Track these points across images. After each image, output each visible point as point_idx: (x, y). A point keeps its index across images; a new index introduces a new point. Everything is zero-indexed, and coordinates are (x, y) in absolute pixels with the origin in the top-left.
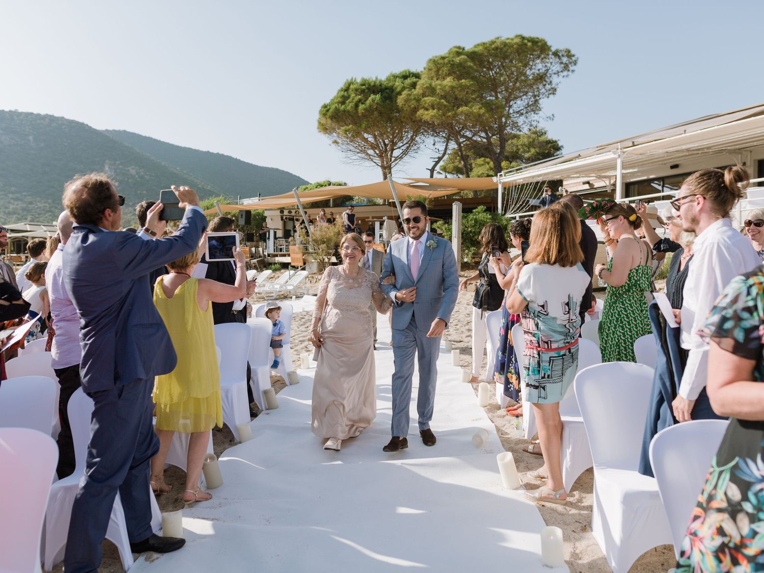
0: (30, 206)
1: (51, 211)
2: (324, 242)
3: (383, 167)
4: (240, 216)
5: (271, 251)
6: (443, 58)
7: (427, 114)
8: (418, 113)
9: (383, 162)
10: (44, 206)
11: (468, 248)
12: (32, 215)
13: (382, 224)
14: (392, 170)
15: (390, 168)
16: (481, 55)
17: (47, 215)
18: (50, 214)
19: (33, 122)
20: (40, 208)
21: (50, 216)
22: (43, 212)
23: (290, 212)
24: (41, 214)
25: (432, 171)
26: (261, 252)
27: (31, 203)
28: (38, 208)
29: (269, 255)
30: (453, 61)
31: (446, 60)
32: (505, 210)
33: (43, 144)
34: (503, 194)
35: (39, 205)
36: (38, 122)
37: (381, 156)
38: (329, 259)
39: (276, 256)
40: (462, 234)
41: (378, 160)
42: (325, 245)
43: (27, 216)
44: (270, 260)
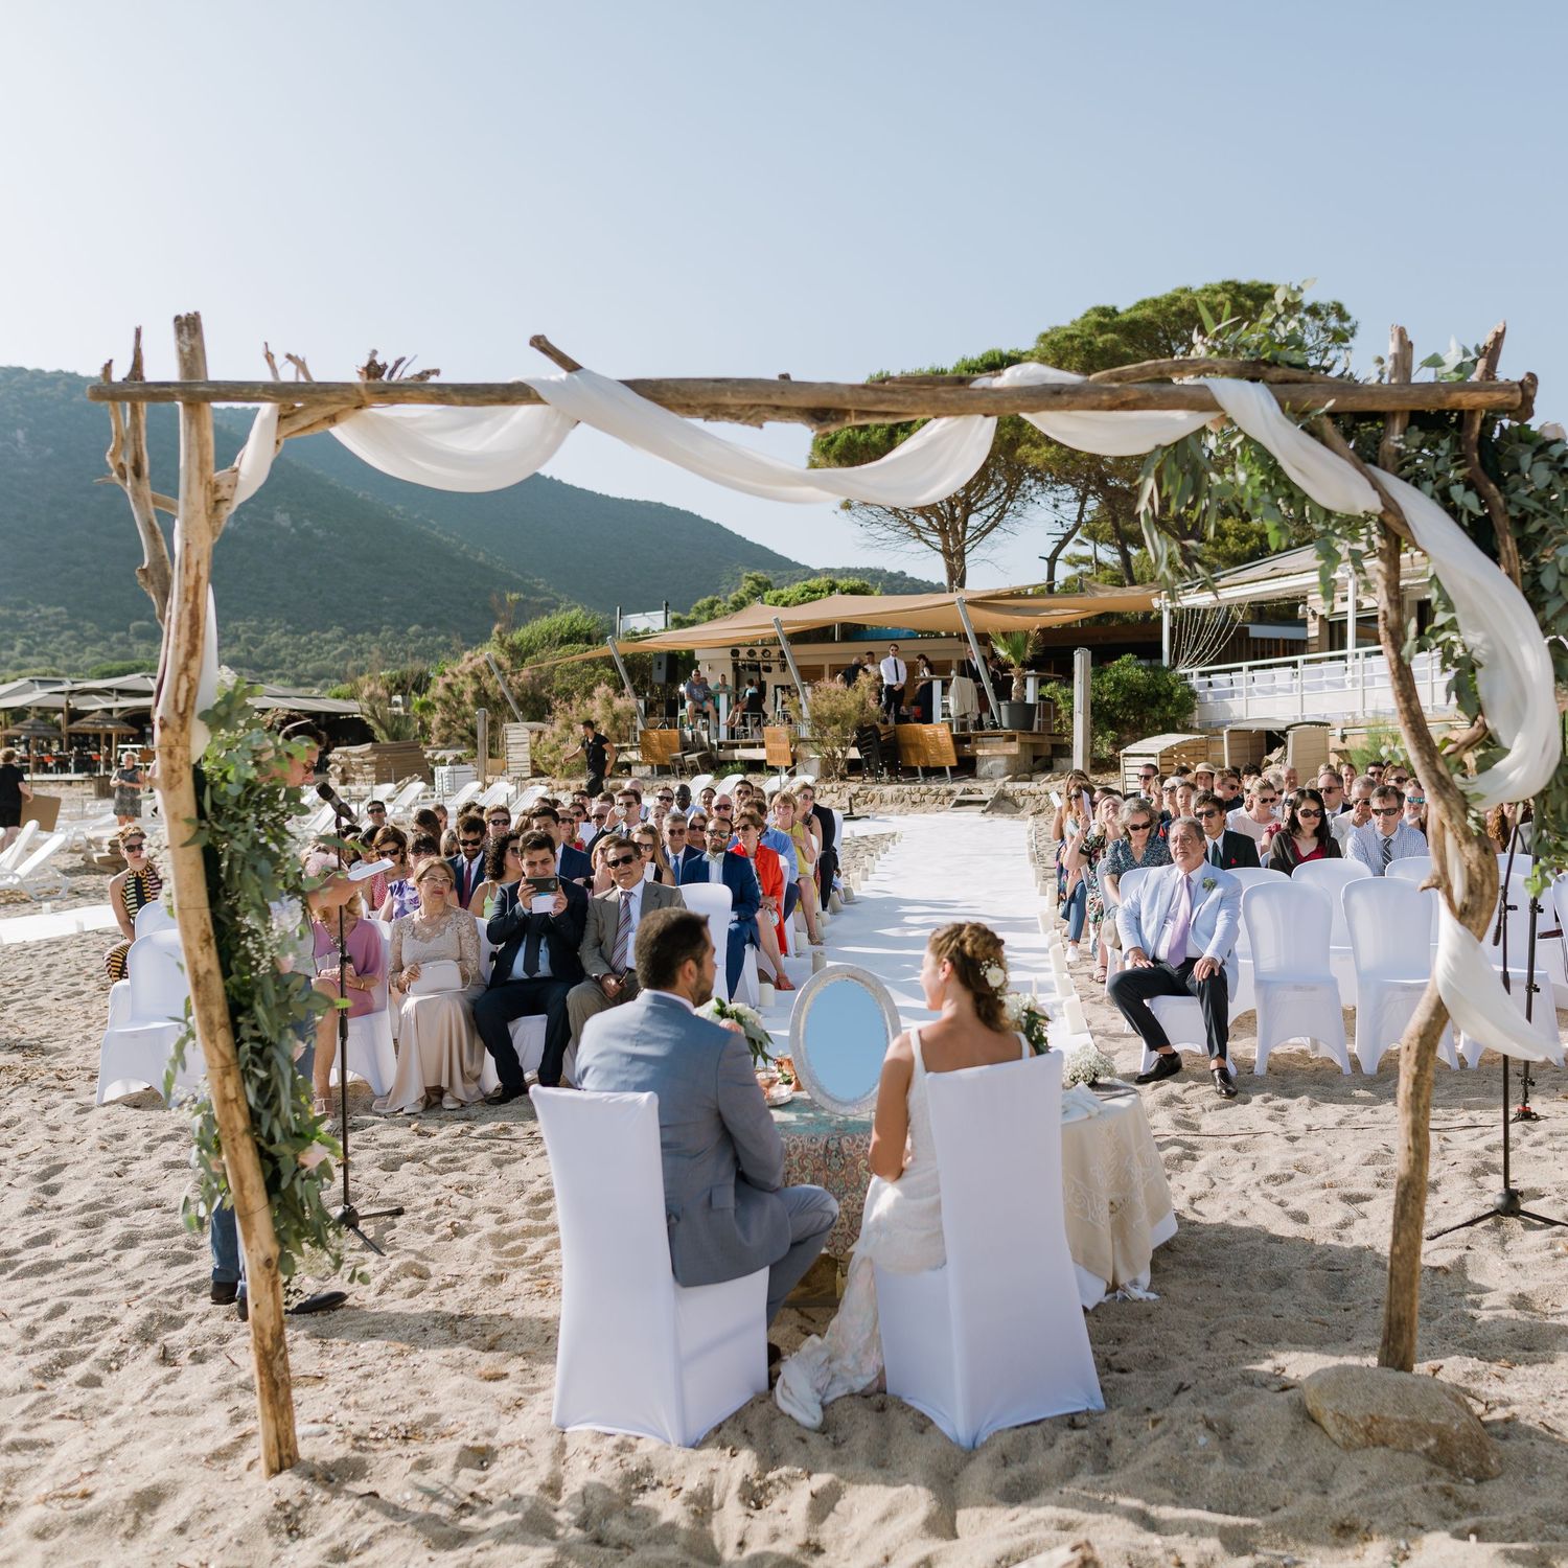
0: (19, 613)
1: (75, 627)
2: (836, 722)
3: (946, 553)
4: (655, 666)
5: (723, 736)
6: (1071, 337)
7: (1038, 456)
8: (1019, 451)
9: (946, 543)
10: (57, 614)
11: (1102, 733)
12: (28, 637)
13: (946, 685)
14: (968, 558)
15: (962, 555)
16: (1151, 323)
17: (63, 637)
18: (72, 633)
19: (26, 394)
20: (47, 618)
21: (72, 638)
22: (53, 629)
23: (752, 653)
24: (49, 633)
25: (1052, 561)
26: (706, 739)
27: (22, 606)
28: (40, 618)
29: (720, 745)
30: (1090, 343)
31: (1076, 342)
32: (1176, 657)
33: (49, 451)
34: (1172, 630)
35: (43, 610)
36: (39, 391)
37: (942, 532)
38: (844, 753)
39: (736, 746)
40: (1093, 705)
41: (935, 538)
42: (838, 726)
43: (13, 638)
44: (723, 754)
